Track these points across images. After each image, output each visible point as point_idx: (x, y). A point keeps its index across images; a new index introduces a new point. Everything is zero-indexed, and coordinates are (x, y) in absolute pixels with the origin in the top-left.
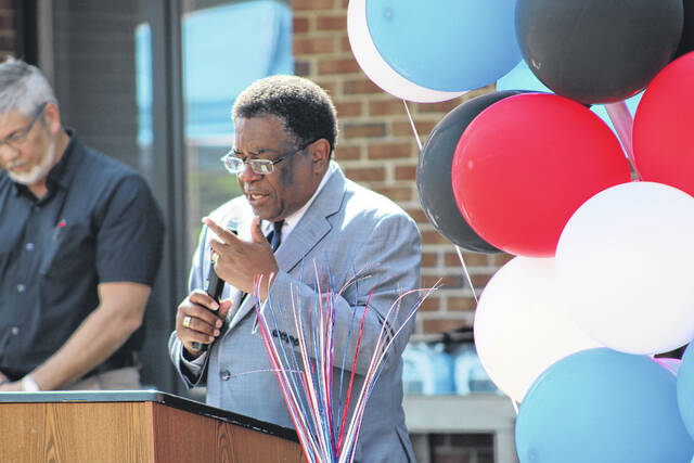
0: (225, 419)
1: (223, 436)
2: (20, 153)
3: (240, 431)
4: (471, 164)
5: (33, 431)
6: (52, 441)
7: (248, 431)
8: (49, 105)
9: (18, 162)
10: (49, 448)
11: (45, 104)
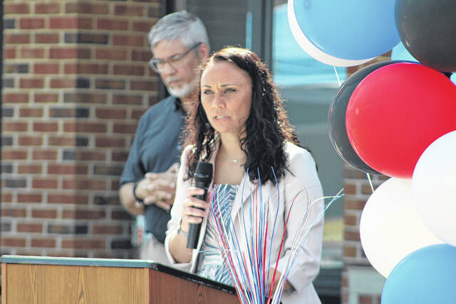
0: (201, 283)
1: (201, 295)
2: (176, 72)
3: (213, 292)
4: (357, 111)
5: (70, 286)
6: (82, 293)
7: (220, 292)
8: (203, 45)
9: (174, 78)
10: (80, 297)
11: (200, 43)
